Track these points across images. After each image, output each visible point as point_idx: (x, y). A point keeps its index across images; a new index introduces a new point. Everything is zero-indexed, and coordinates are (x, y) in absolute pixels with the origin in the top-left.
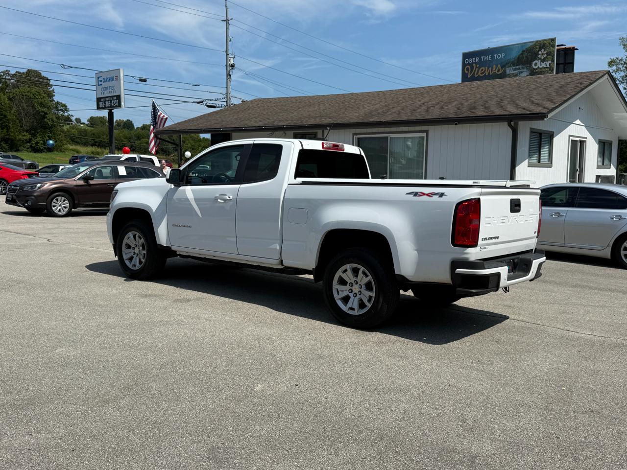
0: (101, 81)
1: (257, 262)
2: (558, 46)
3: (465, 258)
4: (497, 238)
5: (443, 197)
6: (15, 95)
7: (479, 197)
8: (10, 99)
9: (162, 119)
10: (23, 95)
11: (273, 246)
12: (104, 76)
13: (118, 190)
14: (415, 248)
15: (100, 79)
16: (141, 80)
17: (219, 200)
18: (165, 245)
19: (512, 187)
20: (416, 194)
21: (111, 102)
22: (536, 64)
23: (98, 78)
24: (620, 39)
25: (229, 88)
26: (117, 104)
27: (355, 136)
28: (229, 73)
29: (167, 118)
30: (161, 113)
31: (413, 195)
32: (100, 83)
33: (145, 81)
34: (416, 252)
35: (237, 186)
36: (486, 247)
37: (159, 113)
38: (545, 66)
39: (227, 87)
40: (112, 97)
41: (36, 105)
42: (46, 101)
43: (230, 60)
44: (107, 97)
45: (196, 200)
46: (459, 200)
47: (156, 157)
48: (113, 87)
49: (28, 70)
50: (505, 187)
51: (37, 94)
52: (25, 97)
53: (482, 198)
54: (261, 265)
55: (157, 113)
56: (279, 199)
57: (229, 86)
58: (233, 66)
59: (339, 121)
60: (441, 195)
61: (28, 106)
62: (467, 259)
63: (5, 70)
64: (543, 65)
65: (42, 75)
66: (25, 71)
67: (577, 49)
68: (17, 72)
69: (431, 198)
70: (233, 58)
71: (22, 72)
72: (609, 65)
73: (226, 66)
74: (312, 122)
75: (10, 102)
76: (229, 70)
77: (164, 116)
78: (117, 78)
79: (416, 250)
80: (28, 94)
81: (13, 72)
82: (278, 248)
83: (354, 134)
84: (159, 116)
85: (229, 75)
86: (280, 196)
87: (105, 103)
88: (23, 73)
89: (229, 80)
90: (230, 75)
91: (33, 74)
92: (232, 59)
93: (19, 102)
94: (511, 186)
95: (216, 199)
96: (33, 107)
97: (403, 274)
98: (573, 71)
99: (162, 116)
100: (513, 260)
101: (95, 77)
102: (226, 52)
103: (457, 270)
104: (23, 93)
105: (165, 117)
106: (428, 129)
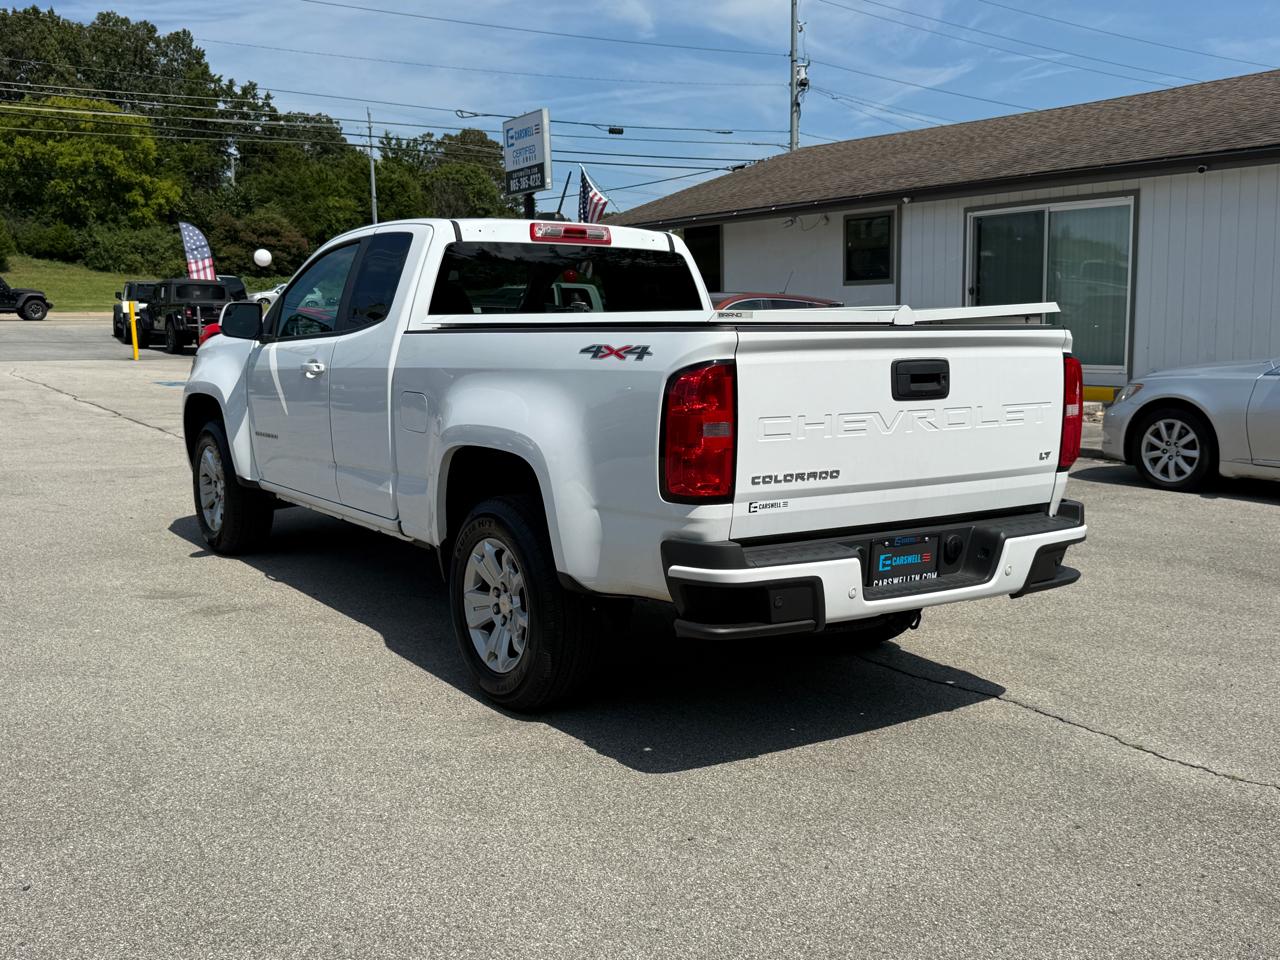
0: (512, 137)
3: (693, 533)
4: (835, 474)
5: (646, 357)
6: (434, 179)
7: (732, 357)
8: (425, 187)
9: (597, 204)
10: (448, 179)
11: (384, 487)
12: (518, 127)
14: (594, 503)
15: (511, 133)
16: (612, 131)
18: (249, 479)
19: (921, 325)
20: (597, 352)
21: (529, 180)
23: (508, 131)
25: (795, 132)
26: (538, 183)
27: (972, 214)
28: (796, 98)
29: (605, 204)
30: (596, 194)
31: (591, 355)
32: (511, 142)
33: (620, 132)
34: (596, 512)
36: (781, 501)
37: (591, 194)
39: (791, 131)
40: (530, 168)
41: (471, 196)
42: (488, 188)
43: (798, 71)
44: (522, 170)
46: (675, 364)
47: (593, 286)
48: (531, 149)
49: (464, 130)
50: (891, 326)
51: (472, 175)
52: (451, 182)
53: (743, 361)
55: (588, 193)
57: (795, 128)
58: (803, 84)
60: (642, 352)
61: (457, 200)
62: (698, 537)
63: (426, 133)
65: (489, 138)
66: (459, 132)
68: (446, 135)
69: (622, 362)
70: (806, 67)
71: (454, 135)
73: (791, 84)
75: (424, 192)
76: (795, 93)
77: (600, 199)
78: (539, 129)
79: (597, 508)
80: (457, 176)
81: (438, 136)
82: (391, 492)
83: (967, 210)
84: (592, 199)
85: (796, 104)
86: (388, 364)
87: (519, 182)
88: (457, 136)
89: (795, 114)
90: (798, 105)
91: (472, 136)
92: (803, 69)
93: (441, 192)
94: (916, 323)
96: (466, 200)
97: (570, 573)
99: (596, 198)
100: (939, 536)
101: (501, 130)
102: (791, 55)
103: (674, 567)
104: (449, 175)
105: (602, 202)
106: (1136, 187)
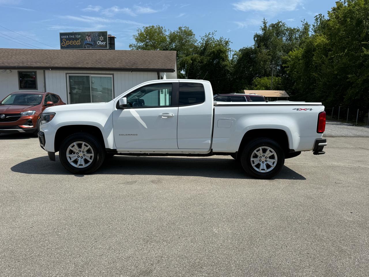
1: (189, 152)
2: (108, 35)
11: (206, 142)
13: (55, 113)
17: (163, 117)
18: (112, 149)
20: (298, 109)
22: (99, 43)
24: (133, 36)
27: (67, 75)
31: (296, 110)
35: (177, 108)
38: (103, 44)
45: (142, 118)
46: (320, 111)
54: (191, 153)
56: (211, 115)
59: (56, 65)
64: (102, 43)
67: (116, 38)
69: (306, 111)
72: (130, 47)
74: (35, 65)
79: (300, 137)
82: (210, 142)
83: (66, 74)
95: (160, 117)
98: (114, 49)
103: (319, 144)
106: (113, 73)
